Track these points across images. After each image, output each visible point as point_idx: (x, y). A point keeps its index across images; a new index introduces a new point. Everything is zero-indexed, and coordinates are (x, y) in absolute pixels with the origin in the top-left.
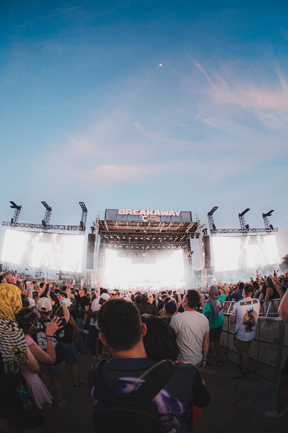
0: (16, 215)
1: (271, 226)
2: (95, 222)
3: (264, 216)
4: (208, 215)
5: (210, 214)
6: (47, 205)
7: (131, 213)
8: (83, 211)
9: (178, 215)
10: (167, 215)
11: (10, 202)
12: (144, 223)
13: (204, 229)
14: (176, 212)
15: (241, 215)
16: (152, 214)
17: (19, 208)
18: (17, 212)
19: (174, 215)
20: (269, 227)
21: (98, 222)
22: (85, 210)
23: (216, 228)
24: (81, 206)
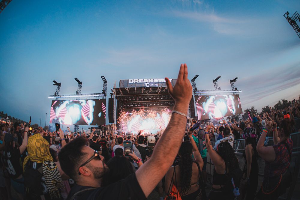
0: (58, 90)
1: (236, 88)
2: (113, 89)
3: (231, 81)
4: (192, 81)
6: (78, 80)
7: (137, 82)
8: (104, 82)
9: (170, 81)
10: (163, 81)
11: (53, 81)
12: (147, 88)
15: (215, 81)
16: (152, 81)
17: (59, 85)
18: (59, 87)
20: (235, 89)
21: (115, 89)
22: (105, 81)
23: (198, 90)
24: (102, 79)
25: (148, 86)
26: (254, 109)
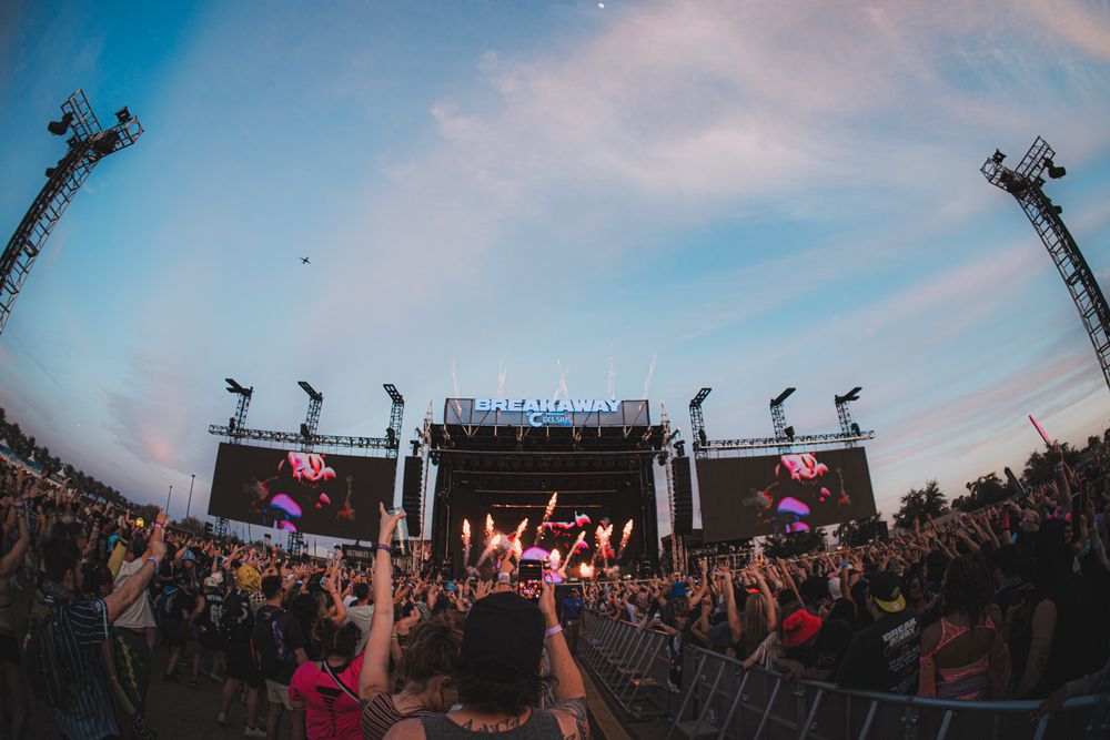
0: (242, 410)
1: (855, 427)
2: (422, 429)
3: (839, 401)
4: (689, 406)
5: (696, 403)
6: (311, 388)
7: (503, 408)
8: (394, 403)
9: (614, 409)
10: (588, 409)
11: (227, 380)
13: (678, 443)
14: (610, 402)
15: (776, 403)
16: (552, 409)
17: (247, 393)
18: (244, 401)
19: (605, 409)
20: (850, 429)
21: (428, 428)
22: (398, 400)
23: (708, 439)
24: (388, 392)
25: (538, 424)
26: (937, 490)
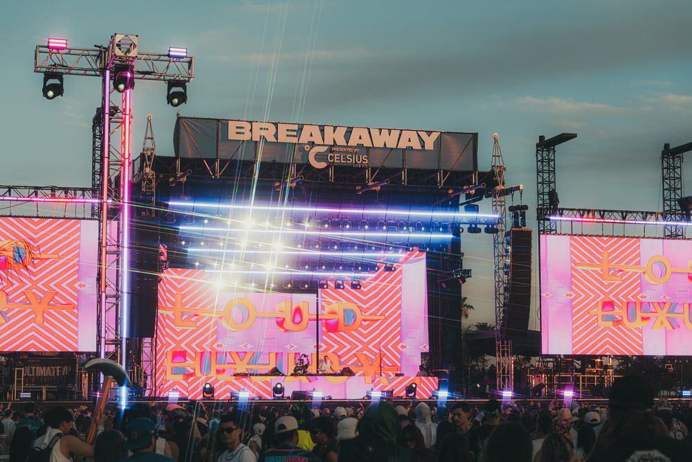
5: (548, 144)
7: (270, 138)
9: (429, 145)
10: (392, 144)
12: (313, 171)
13: (518, 207)
14: (423, 135)
16: (341, 141)
19: (417, 146)
25: (322, 165)
